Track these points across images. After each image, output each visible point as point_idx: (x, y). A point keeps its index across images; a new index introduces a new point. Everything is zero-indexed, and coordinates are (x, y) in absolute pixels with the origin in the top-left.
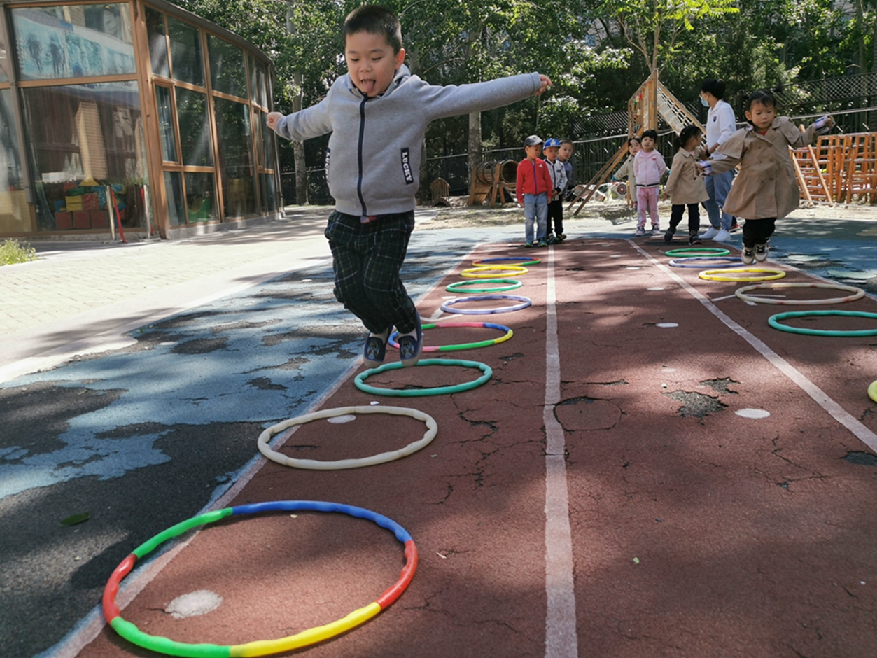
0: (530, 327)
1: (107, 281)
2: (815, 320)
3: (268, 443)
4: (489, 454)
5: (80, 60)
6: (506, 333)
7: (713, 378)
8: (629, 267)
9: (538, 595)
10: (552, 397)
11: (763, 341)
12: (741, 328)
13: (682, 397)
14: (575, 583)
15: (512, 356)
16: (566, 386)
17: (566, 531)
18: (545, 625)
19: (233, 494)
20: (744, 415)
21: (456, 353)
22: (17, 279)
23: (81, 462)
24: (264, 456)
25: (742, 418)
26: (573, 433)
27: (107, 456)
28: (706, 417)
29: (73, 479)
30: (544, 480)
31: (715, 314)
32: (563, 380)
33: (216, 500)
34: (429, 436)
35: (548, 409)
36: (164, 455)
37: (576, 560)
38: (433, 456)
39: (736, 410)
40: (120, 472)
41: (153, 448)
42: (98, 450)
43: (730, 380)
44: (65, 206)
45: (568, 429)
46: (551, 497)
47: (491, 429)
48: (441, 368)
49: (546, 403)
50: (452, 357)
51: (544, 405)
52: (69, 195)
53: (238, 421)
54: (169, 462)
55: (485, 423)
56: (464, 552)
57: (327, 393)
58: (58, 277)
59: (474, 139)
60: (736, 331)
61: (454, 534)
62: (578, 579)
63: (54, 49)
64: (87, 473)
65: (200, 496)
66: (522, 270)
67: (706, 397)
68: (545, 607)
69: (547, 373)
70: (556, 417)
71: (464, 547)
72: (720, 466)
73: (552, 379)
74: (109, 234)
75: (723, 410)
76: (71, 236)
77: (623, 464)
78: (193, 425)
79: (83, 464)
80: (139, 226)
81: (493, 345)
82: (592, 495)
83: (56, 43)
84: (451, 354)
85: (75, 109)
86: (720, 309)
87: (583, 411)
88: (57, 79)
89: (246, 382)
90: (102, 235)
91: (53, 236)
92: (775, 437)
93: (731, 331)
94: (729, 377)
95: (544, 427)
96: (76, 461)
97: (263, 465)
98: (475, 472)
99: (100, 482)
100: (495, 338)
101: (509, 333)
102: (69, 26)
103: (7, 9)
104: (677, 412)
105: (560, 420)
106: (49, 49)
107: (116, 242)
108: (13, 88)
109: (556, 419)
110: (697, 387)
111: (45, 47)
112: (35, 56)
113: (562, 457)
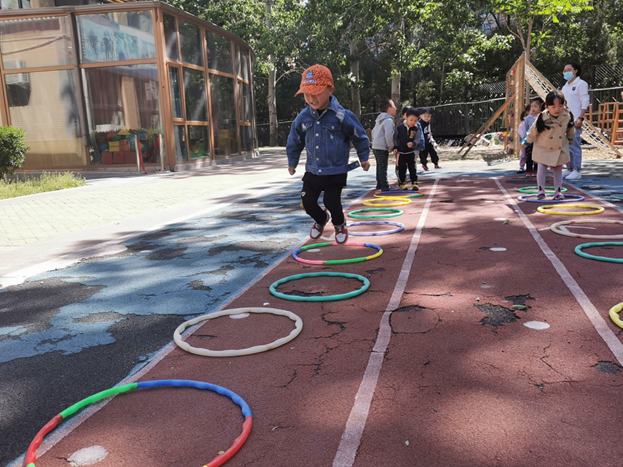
1: (124, 203)
2: (612, 249)
3: (180, 334)
4: (331, 349)
5: (123, 48)
6: (378, 251)
7: (516, 295)
8: (487, 200)
10: (393, 305)
11: (565, 265)
12: (553, 253)
13: (488, 309)
14: (355, 459)
15: (377, 270)
16: (406, 296)
17: (365, 415)
19: (146, 371)
20: (530, 327)
21: (337, 266)
22: (68, 200)
23: (57, 340)
24: (175, 343)
25: (528, 328)
26: (398, 334)
27: (75, 336)
28: (500, 326)
29: (47, 353)
31: (537, 241)
32: (406, 292)
33: (132, 375)
34: (294, 333)
35: (386, 314)
36: (111, 338)
37: (363, 439)
38: (292, 348)
39: (525, 322)
40: (79, 349)
41: (107, 331)
42: (71, 331)
43: (529, 297)
44: (108, 148)
45: (395, 331)
46: (364, 386)
47: (340, 329)
49: (387, 309)
51: (384, 311)
52: (111, 141)
54: (113, 343)
55: (338, 323)
57: (238, 294)
58: (94, 199)
60: (548, 256)
61: (285, 412)
62: (359, 455)
63: (106, 41)
64: (58, 348)
65: (124, 371)
66: (408, 201)
67: (507, 310)
69: (397, 285)
70: (390, 321)
71: (287, 423)
72: (497, 368)
73: (398, 290)
74: (136, 168)
75: (515, 321)
76: (111, 169)
77: (425, 363)
78: (139, 315)
79: (58, 342)
80: (157, 162)
81: (366, 261)
82: (394, 387)
83: (108, 37)
84: (334, 267)
85: (120, 83)
86: (542, 238)
87: (411, 317)
88: (108, 62)
89: (186, 283)
90: (132, 168)
91: (100, 168)
92: (547, 346)
93: (544, 256)
94: (528, 294)
95: (379, 328)
96: (54, 339)
97: (173, 349)
98: (317, 363)
99: (64, 355)
100: (368, 256)
101: (380, 252)
102: (117, 25)
103: (73, 15)
104: (480, 322)
105: (392, 324)
106: (103, 41)
107: (140, 173)
108: (76, 69)
109: (389, 323)
110: (502, 301)
111: (100, 39)
112: (94, 46)
113: (382, 354)
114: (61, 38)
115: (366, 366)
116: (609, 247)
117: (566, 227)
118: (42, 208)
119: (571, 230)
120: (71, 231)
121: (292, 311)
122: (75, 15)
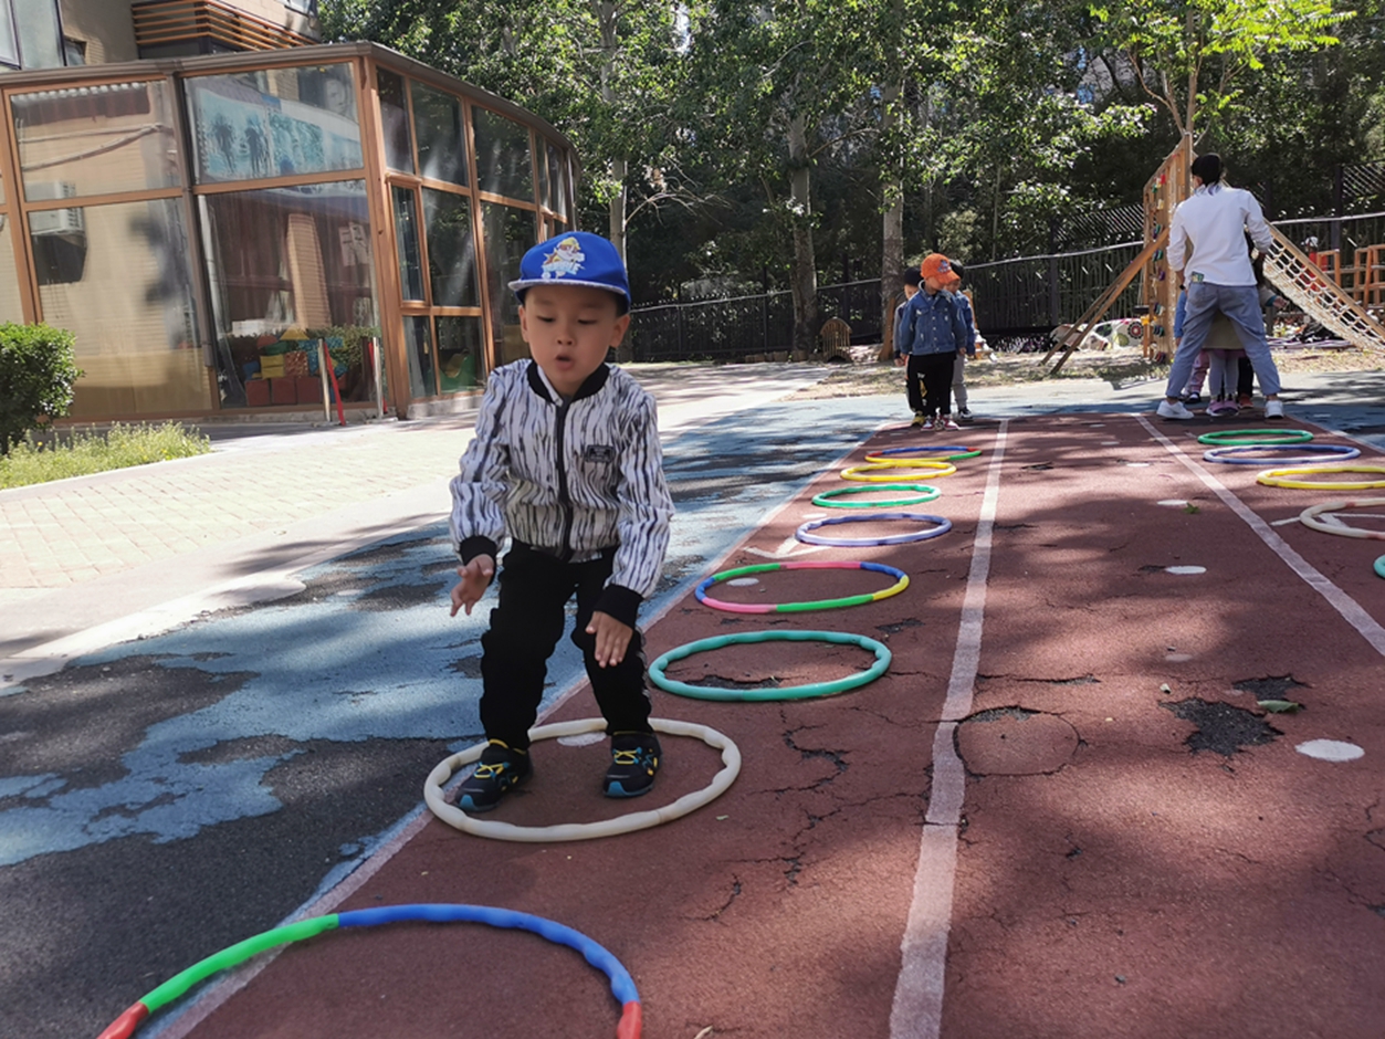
0: (942, 570)
1: (296, 487)
3: (441, 786)
4: (821, 819)
5: (290, 150)
6: (898, 580)
7: (1260, 676)
8: (1137, 462)
10: (956, 706)
11: (1361, 604)
12: (1322, 577)
13: (1197, 712)
15: (902, 624)
16: (984, 684)
17: (936, 995)
19: (358, 881)
20: (1314, 754)
21: (805, 616)
22: (169, 483)
23: (138, 807)
24: (429, 810)
25: (1309, 757)
26: (982, 779)
27: (183, 796)
28: (1238, 755)
29: (114, 839)
30: (912, 878)
31: (1275, 549)
32: (982, 673)
33: (323, 894)
34: (722, 780)
35: (945, 729)
36: (272, 798)
38: (720, 818)
39: (1299, 743)
40: (192, 829)
41: (260, 783)
42: (172, 784)
43: (1292, 680)
44: (259, 371)
45: (975, 771)
46: (918, 915)
47: (834, 767)
49: (943, 717)
50: (797, 626)
51: (938, 722)
52: (266, 354)
53: (411, 736)
54: (276, 812)
55: (827, 753)
56: (733, 1030)
57: (572, 687)
58: (228, 481)
59: (893, 255)
60: (1312, 584)
61: (722, 988)
63: (253, 136)
64: (140, 828)
65: (304, 882)
66: (944, 469)
67: (1243, 713)
69: (956, 657)
70: (956, 745)
71: (733, 1019)
72: (1256, 862)
73: (962, 670)
74: (322, 412)
75: (1273, 740)
76: (267, 415)
77: (1067, 851)
78: (338, 742)
79: (140, 811)
80: (367, 400)
81: (870, 602)
82: (997, 916)
83: (256, 128)
84: (796, 618)
85: (284, 226)
86: (1285, 541)
87: (1007, 735)
88: (255, 179)
89: (447, 663)
90: (312, 413)
91: (241, 416)
92: (1370, 802)
93: (1302, 582)
94: (1289, 675)
95: (932, 765)
96: (132, 803)
97: (425, 824)
98: (789, 855)
99: (153, 845)
100: (874, 592)
101: (901, 581)
102: (276, 101)
103: (178, 79)
104: (1184, 744)
105: (962, 752)
106: (244, 136)
107: (332, 424)
108: (187, 196)
109: (956, 750)
110: (1227, 692)
111: (239, 134)
112: (225, 147)
113: (953, 829)
114: (153, 131)
115: (917, 860)
117: (1336, 517)
118: (111, 502)
119: (1350, 523)
120: (175, 552)
121: (708, 725)
122: (182, 79)
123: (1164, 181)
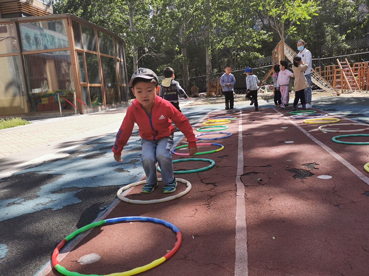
0: (231, 145)
1: (58, 131)
2: (352, 138)
4: (213, 196)
5: (46, 43)
6: (221, 147)
8: (274, 119)
9: (232, 253)
10: (240, 173)
11: (330, 148)
12: (321, 142)
13: (295, 171)
14: (247, 248)
16: (246, 168)
17: (245, 227)
18: (235, 265)
19: (107, 214)
20: (321, 178)
21: (200, 156)
24: (119, 199)
25: (320, 179)
26: (248, 187)
27: (55, 200)
28: (305, 179)
29: (41, 210)
30: (236, 206)
31: (309, 137)
32: (245, 166)
33: (99, 217)
34: (188, 189)
35: (238, 177)
36: (79, 200)
37: (248, 238)
38: (189, 198)
39: (318, 176)
40: (61, 207)
41: (74, 197)
42: (52, 198)
43: (315, 164)
44: (41, 102)
45: (246, 185)
46: (238, 213)
47: (214, 186)
48: (194, 162)
50: (198, 158)
51: (236, 176)
52: (43, 97)
53: (109, 185)
54: (81, 202)
55: (211, 184)
56: (201, 236)
58: (38, 130)
59: (208, 69)
60: (318, 144)
61: (197, 229)
62: (249, 246)
63: (36, 39)
64: (47, 207)
65: (93, 216)
66: (228, 122)
67: (305, 171)
68: (235, 258)
69: (238, 163)
70: (241, 180)
72: (310, 199)
73: (240, 165)
74: (59, 113)
75: (312, 176)
76: (44, 114)
77: (269, 199)
78: (91, 187)
80: (71, 109)
81: (216, 152)
82: (256, 212)
83: (37, 36)
84: (198, 156)
85: (45, 63)
86: (312, 135)
87: (253, 178)
88: (37, 51)
89: (113, 170)
90: (56, 113)
91: (36, 114)
92: (334, 186)
93: (316, 143)
95: (236, 184)
96: (43, 203)
97: (119, 202)
98: (207, 204)
99: (53, 211)
100: (217, 149)
102: (42, 29)
104: (292, 177)
106: (34, 39)
107: (62, 115)
108: (20, 55)
109: (242, 181)
110: (301, 167)
111: (32, 38)
112: (28, 42)
113: (243, 197)
114: (8, 37)
115: (236, 203)
116: (350, 137)
121: (182, 178)
122: (18, 24)
123: (277, 50)
